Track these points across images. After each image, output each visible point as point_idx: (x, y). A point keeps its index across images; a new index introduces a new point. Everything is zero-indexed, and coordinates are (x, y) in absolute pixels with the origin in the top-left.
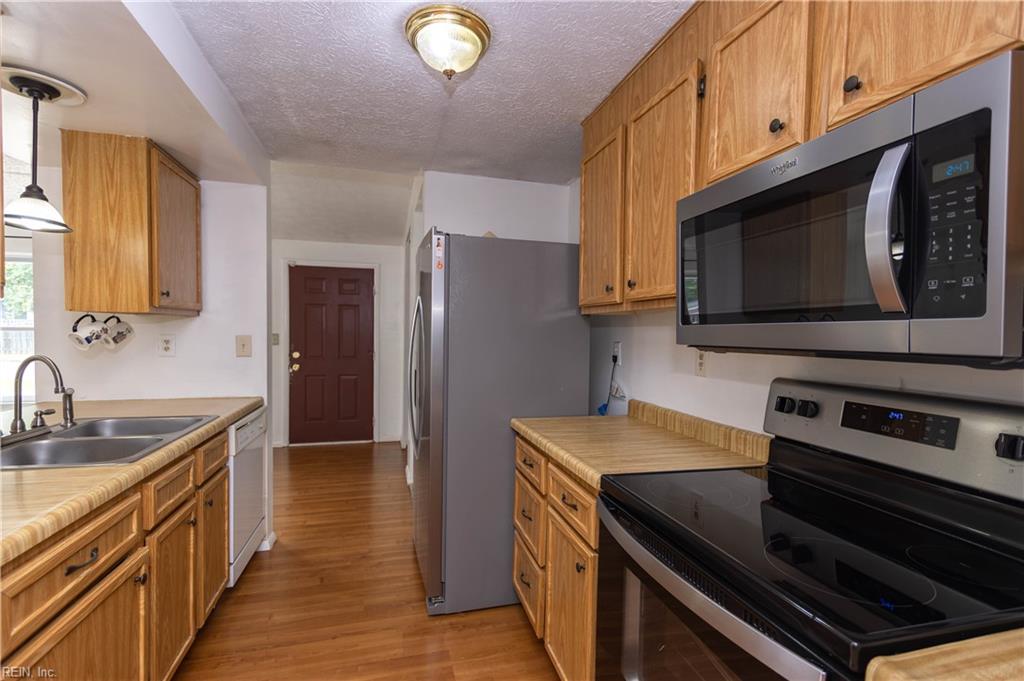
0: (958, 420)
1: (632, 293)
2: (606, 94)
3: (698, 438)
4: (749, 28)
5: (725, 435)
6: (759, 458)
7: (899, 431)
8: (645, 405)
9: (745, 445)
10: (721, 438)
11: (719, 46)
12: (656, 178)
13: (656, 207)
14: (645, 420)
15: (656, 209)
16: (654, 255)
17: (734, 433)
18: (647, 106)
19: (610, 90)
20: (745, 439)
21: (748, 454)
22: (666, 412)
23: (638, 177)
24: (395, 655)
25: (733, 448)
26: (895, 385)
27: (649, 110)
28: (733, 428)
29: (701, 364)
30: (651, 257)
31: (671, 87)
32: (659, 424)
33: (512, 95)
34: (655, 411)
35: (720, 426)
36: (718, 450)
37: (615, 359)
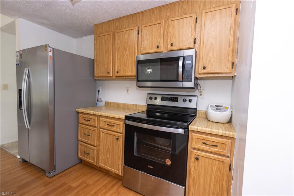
0: (178, 98)
1: (117, 74)
2: (106, 21)
3: (128, 108)
4: (151, 25)
5: (135, 106)
6: (143, 110)
7: (170, 100)
8: (111, 103)
9: (140, 107)
10: (134, 107)
11: (144, 26)
12: (125, 48)
13: (125, 55)
14: (111, 106)
15: (125, 56)
16: (125, 66)
17: (137, 106)
18: (123, 30)
19: (107, 20)
20: (140, 106)
21: (141, 109)
22: (118, 104)
23: (119, 46)
24: (45, 192)
25: (137, 109)
26: (167, 94)
27: (122, 31)
28: (136, 105)
29: (128, 92)
30: (124, 66)
31: (130, 29)
32: (116, 106)
33: (79, 10)
34: (114, 104)
35: (133, 105)
36: (133, 109)
37: (99, 91)
